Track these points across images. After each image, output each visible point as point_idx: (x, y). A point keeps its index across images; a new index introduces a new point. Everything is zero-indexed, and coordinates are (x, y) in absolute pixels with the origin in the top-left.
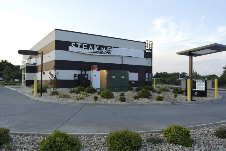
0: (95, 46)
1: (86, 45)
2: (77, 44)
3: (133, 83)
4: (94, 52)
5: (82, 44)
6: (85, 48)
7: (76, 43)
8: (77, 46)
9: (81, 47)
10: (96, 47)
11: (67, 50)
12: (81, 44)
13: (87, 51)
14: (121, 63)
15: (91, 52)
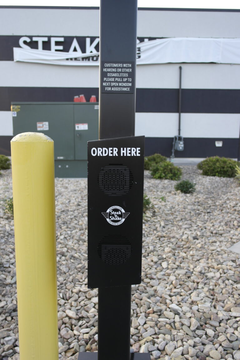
0: (88, 40)
1: (62, 40)
2: (35, 39)
3: (219, 144)
4: (83, 59)
5: (49, 37)
6: (56, 50)
7: (31, 37)
8: (33, 45)
9: (47, 46)
10: (91, 43)
12: (46, 39)
13: (65, 55)
14: (176, 86)
15: (76, 59)
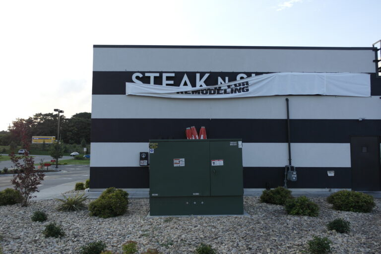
0: (198, 76)
1: (173, 75)
2: (147, 75)
3: (331, 174)
4: (193, 92)
5: (161, 73)
6: (167, 85)
7: (143, 73)
8: (145, 80)
9: (158, 81)
10: (201, 78)
11: (122, 91)
12: (158, 75)
13: (175, 89)
14: (284, 117)
15: (186, 93)
